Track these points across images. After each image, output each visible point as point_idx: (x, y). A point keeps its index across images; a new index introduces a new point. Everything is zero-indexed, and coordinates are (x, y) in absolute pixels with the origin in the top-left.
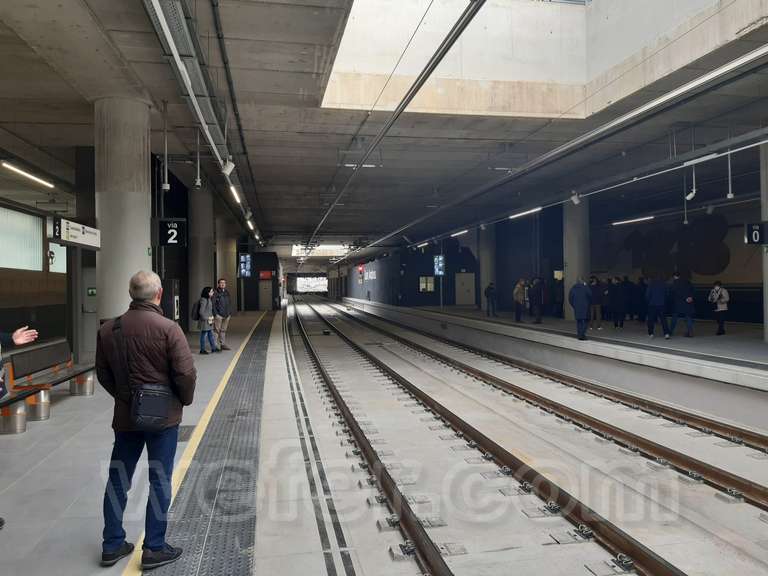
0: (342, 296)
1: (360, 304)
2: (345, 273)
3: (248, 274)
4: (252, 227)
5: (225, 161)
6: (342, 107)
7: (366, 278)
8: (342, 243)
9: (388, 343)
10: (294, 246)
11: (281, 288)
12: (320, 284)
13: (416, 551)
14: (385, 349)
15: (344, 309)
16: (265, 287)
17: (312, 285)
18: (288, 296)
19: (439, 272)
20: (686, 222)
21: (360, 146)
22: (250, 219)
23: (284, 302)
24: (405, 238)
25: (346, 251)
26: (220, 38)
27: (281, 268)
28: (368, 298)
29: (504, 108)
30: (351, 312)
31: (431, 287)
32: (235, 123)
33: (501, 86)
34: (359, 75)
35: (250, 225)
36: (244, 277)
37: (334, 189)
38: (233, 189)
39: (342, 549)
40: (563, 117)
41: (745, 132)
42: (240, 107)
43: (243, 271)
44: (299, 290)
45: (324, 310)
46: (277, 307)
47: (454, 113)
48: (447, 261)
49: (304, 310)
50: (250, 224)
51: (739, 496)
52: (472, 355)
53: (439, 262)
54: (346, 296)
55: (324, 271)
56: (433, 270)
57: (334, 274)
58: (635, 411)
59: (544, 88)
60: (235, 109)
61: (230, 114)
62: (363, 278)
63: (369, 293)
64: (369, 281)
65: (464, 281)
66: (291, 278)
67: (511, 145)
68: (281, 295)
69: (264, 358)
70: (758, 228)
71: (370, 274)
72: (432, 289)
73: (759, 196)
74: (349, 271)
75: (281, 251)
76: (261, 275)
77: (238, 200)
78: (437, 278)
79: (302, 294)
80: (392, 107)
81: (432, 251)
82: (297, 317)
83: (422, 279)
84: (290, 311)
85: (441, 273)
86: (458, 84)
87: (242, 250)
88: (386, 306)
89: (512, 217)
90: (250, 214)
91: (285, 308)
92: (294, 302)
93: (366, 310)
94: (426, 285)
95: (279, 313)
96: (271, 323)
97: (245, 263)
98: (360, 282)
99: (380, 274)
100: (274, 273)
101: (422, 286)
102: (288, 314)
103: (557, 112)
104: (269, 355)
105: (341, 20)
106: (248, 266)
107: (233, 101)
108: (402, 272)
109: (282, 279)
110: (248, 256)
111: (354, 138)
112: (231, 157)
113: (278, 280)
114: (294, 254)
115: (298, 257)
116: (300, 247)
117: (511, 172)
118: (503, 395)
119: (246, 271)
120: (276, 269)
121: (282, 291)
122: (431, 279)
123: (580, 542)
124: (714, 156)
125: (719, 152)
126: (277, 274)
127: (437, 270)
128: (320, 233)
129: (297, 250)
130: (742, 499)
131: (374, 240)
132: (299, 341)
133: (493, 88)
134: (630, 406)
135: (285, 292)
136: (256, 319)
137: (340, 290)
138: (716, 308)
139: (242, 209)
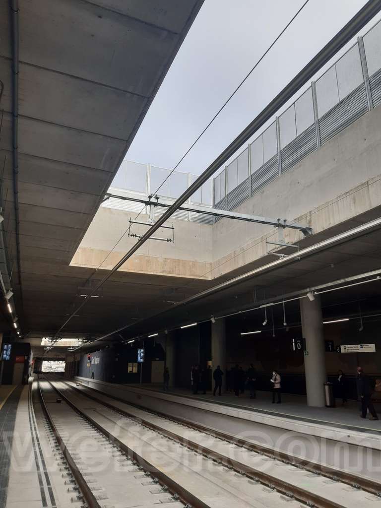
0: (74, 375)
1: (86, 382)
2: (78, 359)
3: (8, 358)
4: (16, 327)
5: (8, 291)
6: (82, 266)
7: (92, 363)
8: (78, 337)
9: (100, 408)
10: (44, 339)
11: (30, 368)
12: (59, 366)
13: (84, 498)
14: (97, 412)
15: (74, 385)
16: (18, 367)
17: (54, 367)
18: (34, 374)
19: (140, 360)
20: (274, 336)
21: (90, 284)
22: (16, 322)
23: (31, 379)
24: (120, 336)
25: (80, 343)
26: (17, 234)
27: (32, 354)
28: (93, 377)
29: (170, 272)
30: (79, 387)
31: (135, 370)
32: (17, 269)
33: (169, 261)
34: (92, 250)
35: (15, 326)
36: (5, 360)
37: (74, 305)
38: (9, 305)
39: (49, 486)
40: (200, 278)
41: (292, 292)
42: (21, 262)
43: (5, 356)
44: (43, 370)
45: (59, 385)
46: (25, 382)
47: (144, 272)
48: (145, 353)
49: (45, 385)
50: (15, 324)
51: (258, 481)
52: (153, 416)
53: (141, 353)
54: (78, 375)
55: (64, 357)
56: (137, 358)
57: (71, 359)
58: (223, 442)
59: (191, 263)
60: (18, 263)
61: (15, 265)
62: (90, 362)
63: (93, 373)
64: (94, 364)
65: (157, 367)
66: (38, 362)
67: (176, 289)
68: (29, 373)
69: (15, 414)
70: (299, 342)
71: (96, 360)
72: (136, 372)
73: (301, 324)
74: (82, 358)
75: (33, 342)
76: (17, 359)
77: (11, 311)
78: (139, 363)
79: (45, 373)
80: (110, 267)
81: (137, 346)
82: (39, 389)
83: (130, 364)
84: (35, 385)
85: (142, 360)
86: (146, 258)
87: (6, 341)
88: (104, 383)
89: (182, 327)
90: (16, 319)
91: (31, 383)
92: (38, 379)
93: (90, 386)
94: (132, 368)
95: (26, 387)
96: (20, 392)
97: (7, 350)
98: (88, 365)
99: (102, 360)
100: (26, 358)
101: (130, 369)
102: (33, 388)
103: (197, 276)
104: (17, 412)
105: (82, 234)
106: (9, 352)
107: (18, 259)
108: (117, 359)
109: (31, 362)
110: (10, 346)
111: (87, 281)
112: (11, 289)
113: (29, 363)
114: (43, 344)
115: (45, 346)
116: (47, 339)
117: (176, 304)
118: (174, 444)
119: (6, 356)
120: (29, 355)
121: (31, 370)
122: (135, 364)
123: (173, 502)
124: (272, 304)
125: (274, 302)
126: (29, 358)
127: (139, 358)
128: (63, 331)
129: (45, 342)
130: (259, 482)
131: (100, 337)
132: (39, 406)
133: (165, 261)
134: (221, 439)
135: (32, 371)
136: (10, 390)
137: (73, 371)
138: (274, 386)
139: (12, 316)
